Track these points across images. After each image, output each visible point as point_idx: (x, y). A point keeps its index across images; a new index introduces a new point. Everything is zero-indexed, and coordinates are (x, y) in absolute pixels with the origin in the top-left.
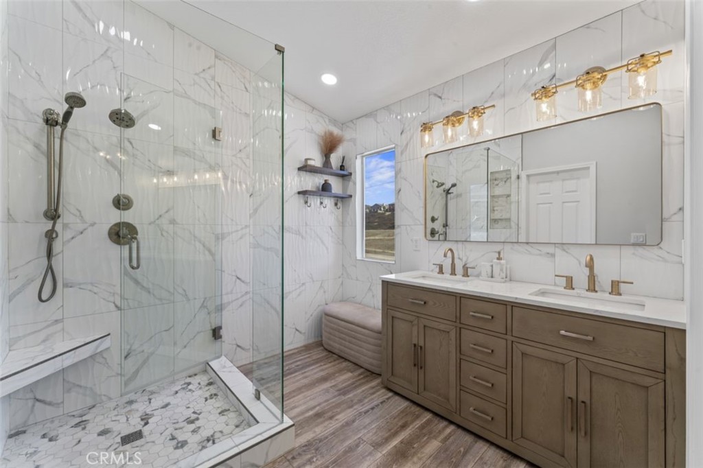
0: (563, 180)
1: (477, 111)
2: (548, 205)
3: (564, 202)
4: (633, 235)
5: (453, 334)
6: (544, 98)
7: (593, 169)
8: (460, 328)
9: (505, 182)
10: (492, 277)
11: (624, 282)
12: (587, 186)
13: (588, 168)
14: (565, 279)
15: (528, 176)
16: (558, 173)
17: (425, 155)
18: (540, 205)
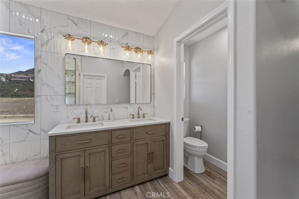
0: (96, 79)
1: (101, 43)
2: (91, 88)
3: (97, 88)
4: (116, 100)
5: (107, 151)
6: (127, 51)
7: (106, 77)
8: (111, 146)
9: (72, 76)
10: (109, 119)
11: (146, 114)
12: (104, 82)
13: (104, 76)
14: (132, 115)
15: (83, 75)
16: (95, 76)
17: (65, 54)
18: (88, 88)
